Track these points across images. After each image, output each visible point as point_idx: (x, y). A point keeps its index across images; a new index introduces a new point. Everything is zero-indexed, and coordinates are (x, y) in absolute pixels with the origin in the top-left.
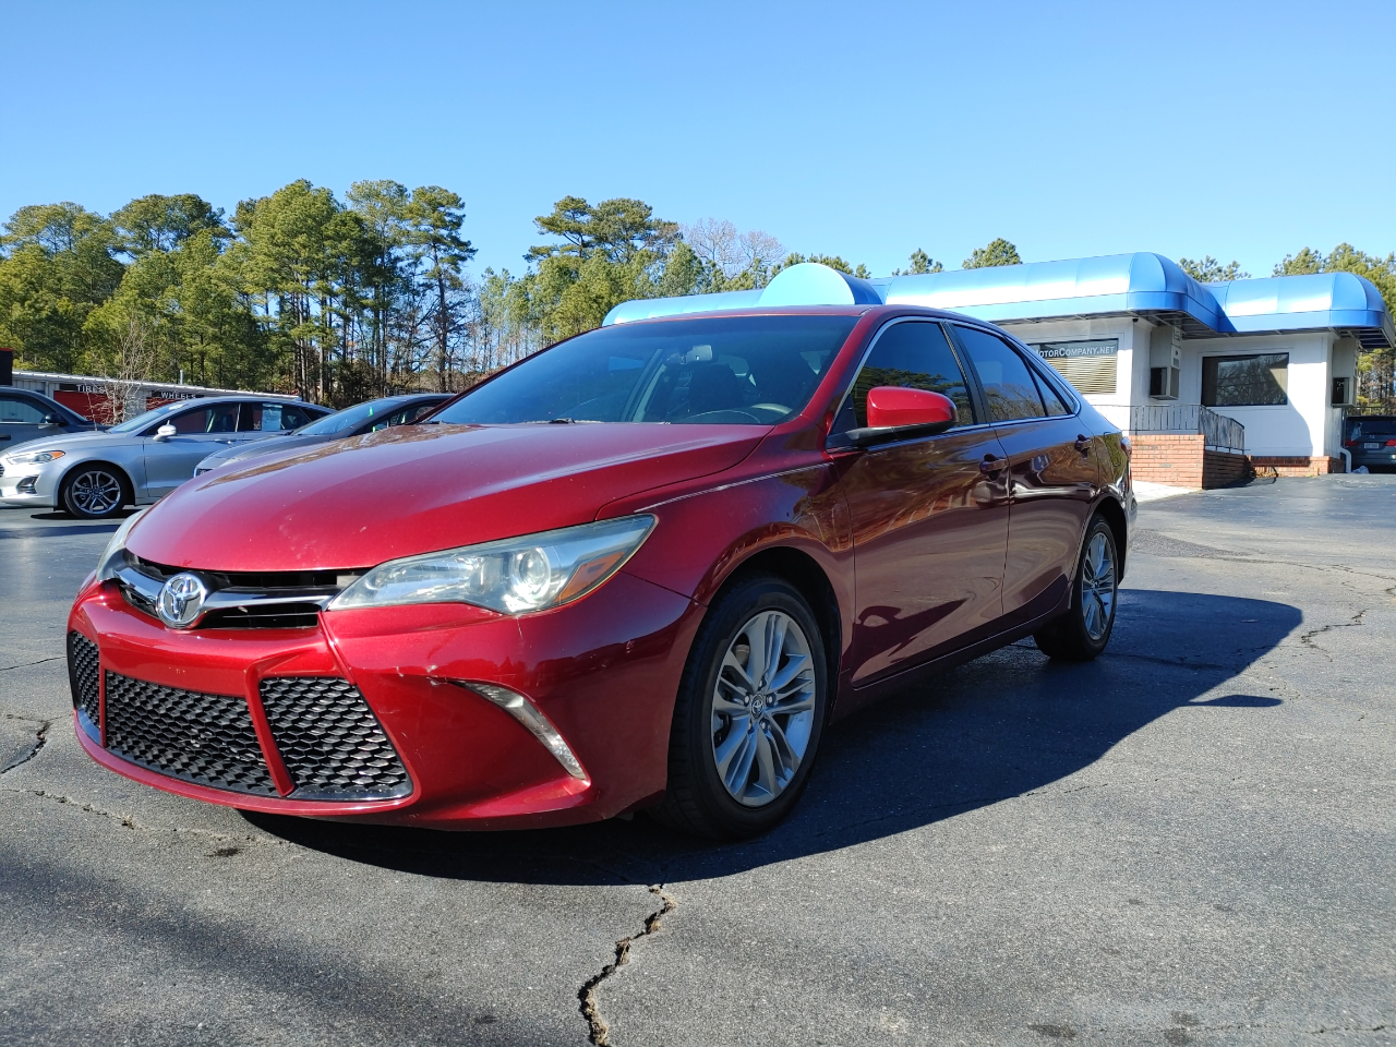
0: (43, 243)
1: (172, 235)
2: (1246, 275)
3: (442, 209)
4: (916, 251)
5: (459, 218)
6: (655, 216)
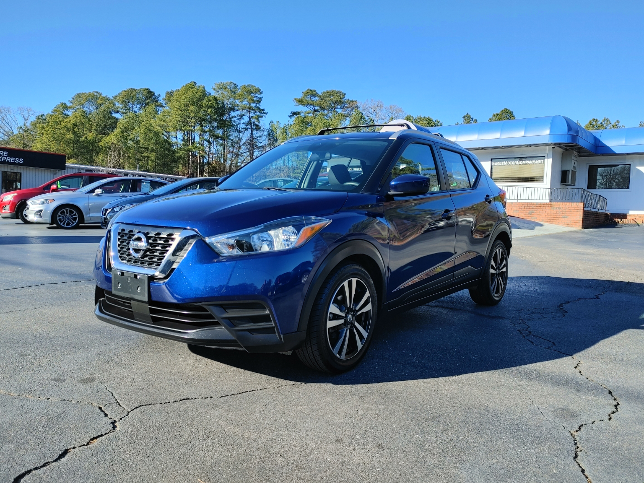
0: (85, 109)
1: (138, 106)
2: (623, 126)
3: (253, 95)
4: (466, 114)
5: (260, 98)
6: (347, 98)
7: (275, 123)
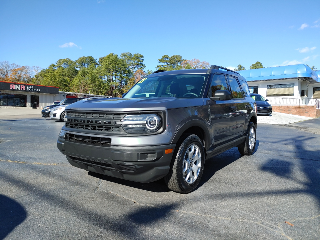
0: (63, 66)
1: (87, 65)
3: (139, 58)
4: (239, 65)
5: (143, 60)
6: (182, 58)
7: (150, 71)
